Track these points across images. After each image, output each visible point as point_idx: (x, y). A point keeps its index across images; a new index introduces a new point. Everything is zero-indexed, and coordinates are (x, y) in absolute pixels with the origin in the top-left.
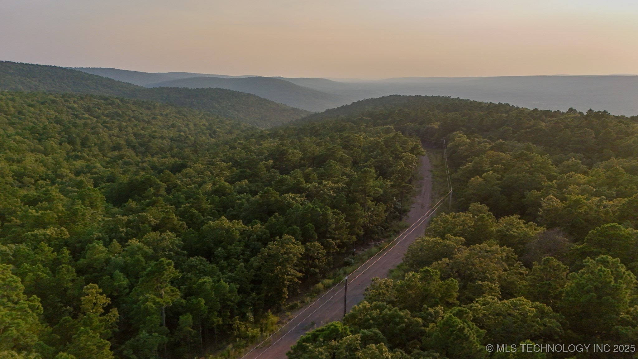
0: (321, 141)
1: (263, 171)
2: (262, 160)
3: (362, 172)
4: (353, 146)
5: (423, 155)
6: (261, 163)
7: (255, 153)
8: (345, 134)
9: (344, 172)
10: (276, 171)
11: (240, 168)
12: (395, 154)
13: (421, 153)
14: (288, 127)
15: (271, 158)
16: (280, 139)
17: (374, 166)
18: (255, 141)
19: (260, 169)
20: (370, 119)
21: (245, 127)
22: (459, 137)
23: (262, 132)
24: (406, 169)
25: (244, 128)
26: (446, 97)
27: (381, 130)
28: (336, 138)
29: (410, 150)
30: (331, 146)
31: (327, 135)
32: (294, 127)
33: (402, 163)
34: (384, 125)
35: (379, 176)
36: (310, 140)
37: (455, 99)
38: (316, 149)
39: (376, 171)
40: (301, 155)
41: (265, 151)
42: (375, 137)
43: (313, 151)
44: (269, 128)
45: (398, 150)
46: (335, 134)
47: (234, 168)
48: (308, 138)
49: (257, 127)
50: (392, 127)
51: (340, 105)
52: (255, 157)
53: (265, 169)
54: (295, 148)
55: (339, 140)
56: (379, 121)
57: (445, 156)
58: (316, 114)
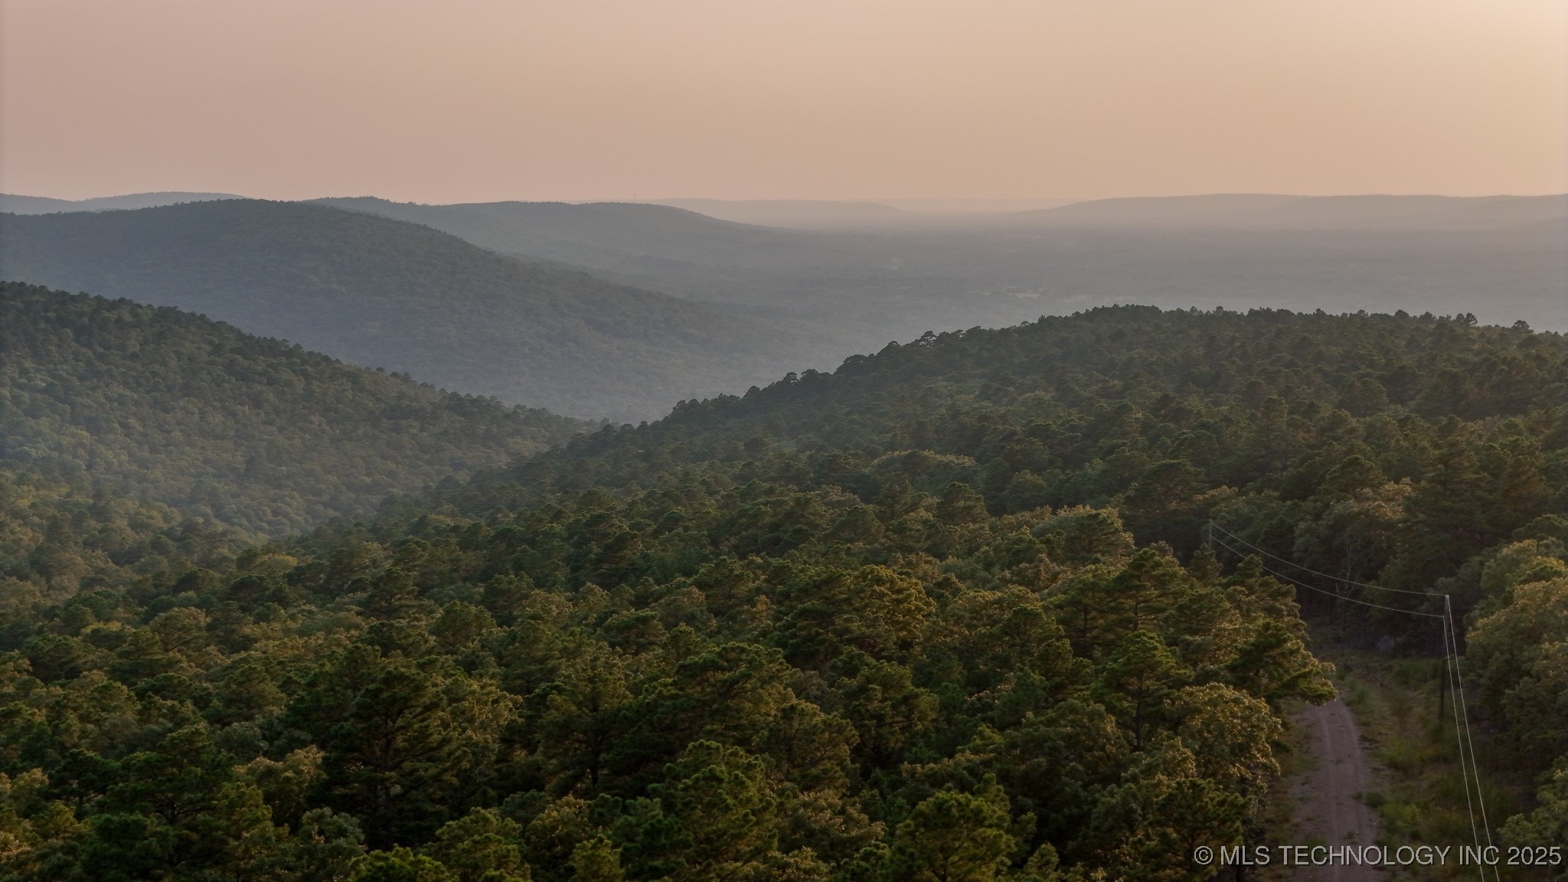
0: (646, 612)
1: (256, 821)
2: (245, 749)
3: (925, 822)
4: (861, 642)
5: (1318, 698)
6: (240, 770)
7: (202, 702)
8: (806, 567)
9: (798, 824)
10: (344, 820)
11: (102, 807)
12: (1139, 695)
13: (1303, 685)
14: (423, 522)
15: (304, 735)
16: (367, 608)
17: (1004, 778)
18: (204, 620)
19: (232, 807)
20: (967, 461)
21: (137, 526)
22: (1537, 577)
23: (248, 558)
24: (1212, 794)
25: (131, 536)
26: (1443, 323)
27: (1040, 534)
28: (742, 590)
29: (1232, 668)
30: (710, 650)
31: (687, 573)
32: (466, 523)
33: (1181, 749)
34: (1056, 505)
35: (1034, 843)
36: (569, 609)
37: (1504, 334)
38: (610, 667)
39: (1017, 811)
40: (508, 710)
41: (271, 688)
42: (1005, 582)
43: (591, 680)
44: (297, 533)
45: (1152, 668)
46: (738, 567)
47: (59, 805)
48: (555, 597)
49: (220, 527)
50: (1110, 513)
51: (767, 377)
52: (202, 726)
53: (266, 811)
54: (470, 666)
55: (763, 604)
56: (1028, 476)
57: (1459, 700)
58: (608, 438)
